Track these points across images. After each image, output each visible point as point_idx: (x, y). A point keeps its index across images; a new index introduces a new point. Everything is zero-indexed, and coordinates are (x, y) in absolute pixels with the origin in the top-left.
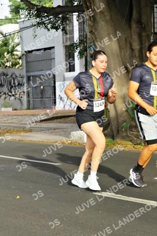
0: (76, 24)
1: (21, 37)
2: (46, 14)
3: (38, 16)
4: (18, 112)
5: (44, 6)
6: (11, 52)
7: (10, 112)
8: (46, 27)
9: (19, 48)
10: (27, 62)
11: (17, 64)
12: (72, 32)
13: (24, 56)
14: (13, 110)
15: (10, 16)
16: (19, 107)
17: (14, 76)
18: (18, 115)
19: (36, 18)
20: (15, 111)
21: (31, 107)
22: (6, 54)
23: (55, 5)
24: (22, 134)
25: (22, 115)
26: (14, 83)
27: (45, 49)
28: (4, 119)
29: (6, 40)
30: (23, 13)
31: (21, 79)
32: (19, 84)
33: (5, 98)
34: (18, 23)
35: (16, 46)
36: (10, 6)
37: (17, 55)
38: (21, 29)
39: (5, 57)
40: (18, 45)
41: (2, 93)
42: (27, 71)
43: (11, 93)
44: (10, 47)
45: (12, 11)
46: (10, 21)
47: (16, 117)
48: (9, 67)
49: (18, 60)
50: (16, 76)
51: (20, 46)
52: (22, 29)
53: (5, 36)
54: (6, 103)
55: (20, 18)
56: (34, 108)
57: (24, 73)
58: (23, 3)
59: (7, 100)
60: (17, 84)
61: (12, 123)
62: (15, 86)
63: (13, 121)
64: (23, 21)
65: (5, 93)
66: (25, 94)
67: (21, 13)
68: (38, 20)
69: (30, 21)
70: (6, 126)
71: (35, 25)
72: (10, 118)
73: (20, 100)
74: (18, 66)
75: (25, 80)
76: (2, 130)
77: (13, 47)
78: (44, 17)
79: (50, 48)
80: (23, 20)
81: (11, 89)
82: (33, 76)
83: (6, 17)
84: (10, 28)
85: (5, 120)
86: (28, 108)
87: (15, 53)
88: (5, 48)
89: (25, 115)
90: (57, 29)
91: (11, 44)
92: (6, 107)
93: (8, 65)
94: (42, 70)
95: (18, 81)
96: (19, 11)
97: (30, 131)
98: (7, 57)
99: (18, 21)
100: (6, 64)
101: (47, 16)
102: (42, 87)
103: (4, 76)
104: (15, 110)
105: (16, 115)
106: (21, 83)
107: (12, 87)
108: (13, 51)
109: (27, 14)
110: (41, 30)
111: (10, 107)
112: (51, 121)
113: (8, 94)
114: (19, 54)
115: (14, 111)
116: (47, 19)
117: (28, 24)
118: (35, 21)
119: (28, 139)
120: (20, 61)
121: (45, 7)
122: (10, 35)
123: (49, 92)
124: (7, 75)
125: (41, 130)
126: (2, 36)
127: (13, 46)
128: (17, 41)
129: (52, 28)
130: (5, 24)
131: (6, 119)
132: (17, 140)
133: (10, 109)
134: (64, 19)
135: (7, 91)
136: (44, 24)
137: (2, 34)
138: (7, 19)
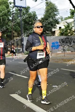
1: (74, 24)
4: (73, 53)
6: (70, 30)
9: (74, 28)
11: (73, 34)
14: (71, 52)
15: (70, 15)
16: (73, 51)
17: (71, 39)
18: (73, 54)
22: (68, 30)
26: (72, 41)
28: (68, 56)
34: (73, 18)
36: (70, 12)
37: (73, 31)
38: (74, 20)
39: (68, 32)
40: (73, 27)
43: (71, 45)
44: (70, 27)
46: (70, 18)
47: (72, 55)
48: (70, 35)
50: (72, 39)
53: (68, 24)
54: (68, 49)
55: (74, 17)
59: (69, 48)
61: (71, 57)
70: (68, 58)
72: (70, 55)
73: (74, 48)
74: (73, 35)
77: (71, 28)
83: (68, 16)
87: (72, 30)
88: (68, 28)
91: (71, 26)
92: (69, 51)
93: (69, 35)
96: (74, 14)
99: (73, 17)
103: (68, 39)
104: (72, 52)
105: (72, 54)
106: (74, 41)
113: (69, 46)
120: (74, 33)
122: (70, 23)
124: (69, 39)
126: (67, 24)
128: (73, 25)
130: (68, 19)
133: (70, 52)
137: (67, 23)
138: (69, 17)
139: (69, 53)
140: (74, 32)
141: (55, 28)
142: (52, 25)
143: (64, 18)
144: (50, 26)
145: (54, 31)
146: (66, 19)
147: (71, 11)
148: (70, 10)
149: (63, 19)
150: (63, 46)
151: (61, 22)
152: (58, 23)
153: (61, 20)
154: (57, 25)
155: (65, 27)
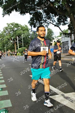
0: (73, 36)
2: (67, 35)
3: (65, 35)
10: (63, 44)
12: (72, 38)
15: (59, 35)
23: (69, 33)
27: (67, 41)
30: (62, 35)
42: (63, 46)
46: (59, 36)
52: (62, 38)
68: (65, 36)
74: (61, 45)
79: (68, 41)
84: (60, 38)
86: (63, 53)
90: (69, 37)
97: (64, 58)
102: (66, 49)
110: (66, 38)
112: (68, 56)
114: (61, 43)
117: (63, 37)
118: (64, 36)
121: (67, 33)
123: (68, 50)
125: (66, 58)
126: (58, 39)
128: (61, 40)
129: (68, 37)
134: (70, 35)
140: (62, 43)
141: (52, 42)
142: (50, 40)
143: (56, 37)
145: (52, 43)
146: (58, 37)
154: (53, 40)
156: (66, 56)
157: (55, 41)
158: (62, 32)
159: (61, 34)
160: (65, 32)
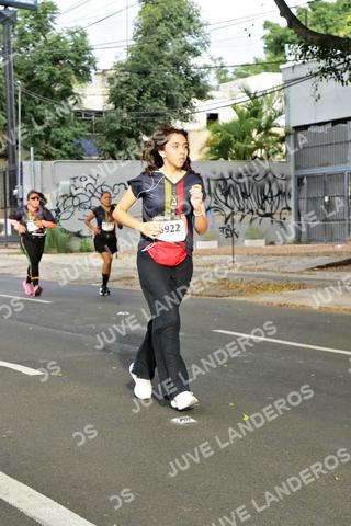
1: (285, 99)
2: (339, 52)
3: (322, 56)
4: (277, 249)
5: (335, 34)
6: (266, 129)
7: (260, 248)
8: (339, 78)
9: (281, 121)
11: (277, 153)
13: (292, 137)
14: (267, 245)
15: (263, 57)
17: (270, 176)
18: (278, 255)
19: (319, 61)
20: (272, 247)
21: (303, 240)
22: (254, 132)
24: (286, 292)
25: (285, 255)
26: (270, 190)
27: (335, 122)
28: (250, 262)
29: (257, 104)
31: (284, 182)
32: (280, 192)
33: (252, 220)
34: (280, 71)
35: (276, 117)
36: (266, 38)
37: (276, 135)
38: (286, 82)
39: (253, 140)
40: (280, 114)
41: (246, 211)
42: (297, 167)
43: (264, 210)
44: (264, 118)
45: (268, 48)
46: (263, 67)
47: (273, 258)
48: (262, 159)
49: (279, 145)
50: (274, 177)
51: (284, 116)
52: (288, 83)
53: (255, 97)
54: (252, 229)
55: (285, 62)
56: (309, 241)
57: (290, 170)
58: (292, 31)
59: (256, 223)
60: (275, 193)
61: (265, 270)
62: (272, 197)
63: (266, 266)
64: (293, 67)
65: (252, 211)
66: (293, 212)
67: (287, 51)
68: (323, 63)
69: (306, 66)
70: (253, 275)
71: (316, 75)
72: (262, 259)
73: (282, 224)
74: (278, 156)
75: (292, 185)
76: (246, 284)
77: (270, 119)
78: (336, 57)
79: (345, 120)
80: (291, 64)
81: (263, 202)
82: (308, 177)
83: (256, 60)
84: (264, 81)
85: (251, 265)
86: (298, 241)
87: (273, 130)
88: (252, 121)
89: (292, 255)
91: (266, 112)
92: (254, 238)
93: (259, 155)
94: (327, 165)
95: (278, 186)
96: (283, 49)
97: (302, 286)
98: (257, 140)
99: (281, 66)
100: (254, 154)
101: (342, 56)
102: (326, 199)
104: (272, 243)
105: (273, 255)
106: (284, 190)
107: (266, 198)
108: (268, 126)
109: (299, 52)
110: (329, 85)
111: (261, 238)
112: (346, 268)
113: (258, 213)
114: (281, 132)
115: (269, 247)
116: (342, 60)
117: (303, 71)
118: (315, 65)
119: (299, 302)
120: (284, 147)
121: (338, 38)
122: (264, 95)
124: (257, 175)
125: (324, 285)
126: (247, 98)
127: (271, 117)
128: (277, 106)
130: (255, 73)
131: (254, 262)
132: (275, 303)
133: (261, 243)
135: (255, 207)
136: (336, 71)
137: (247, 92)
138: (257, 63)
139: (255, 251)
140: (282, 140)
141: (185, 118)
142: (170, 102)
143: (231, 70)
144: (160, 106)
146: (245, 70)
147: (267, 32)
148: (267, 25)
149: (230, 75)
150: (228, 212)
151: (218, 89)
152: (201, 95)
153: (218, 76)
154: (195, 101)
155: (240, 114)
156: (321, 267)
157: (213, 117)
158: (293, 22)
159: (277, 45)
160: (319, 29)
